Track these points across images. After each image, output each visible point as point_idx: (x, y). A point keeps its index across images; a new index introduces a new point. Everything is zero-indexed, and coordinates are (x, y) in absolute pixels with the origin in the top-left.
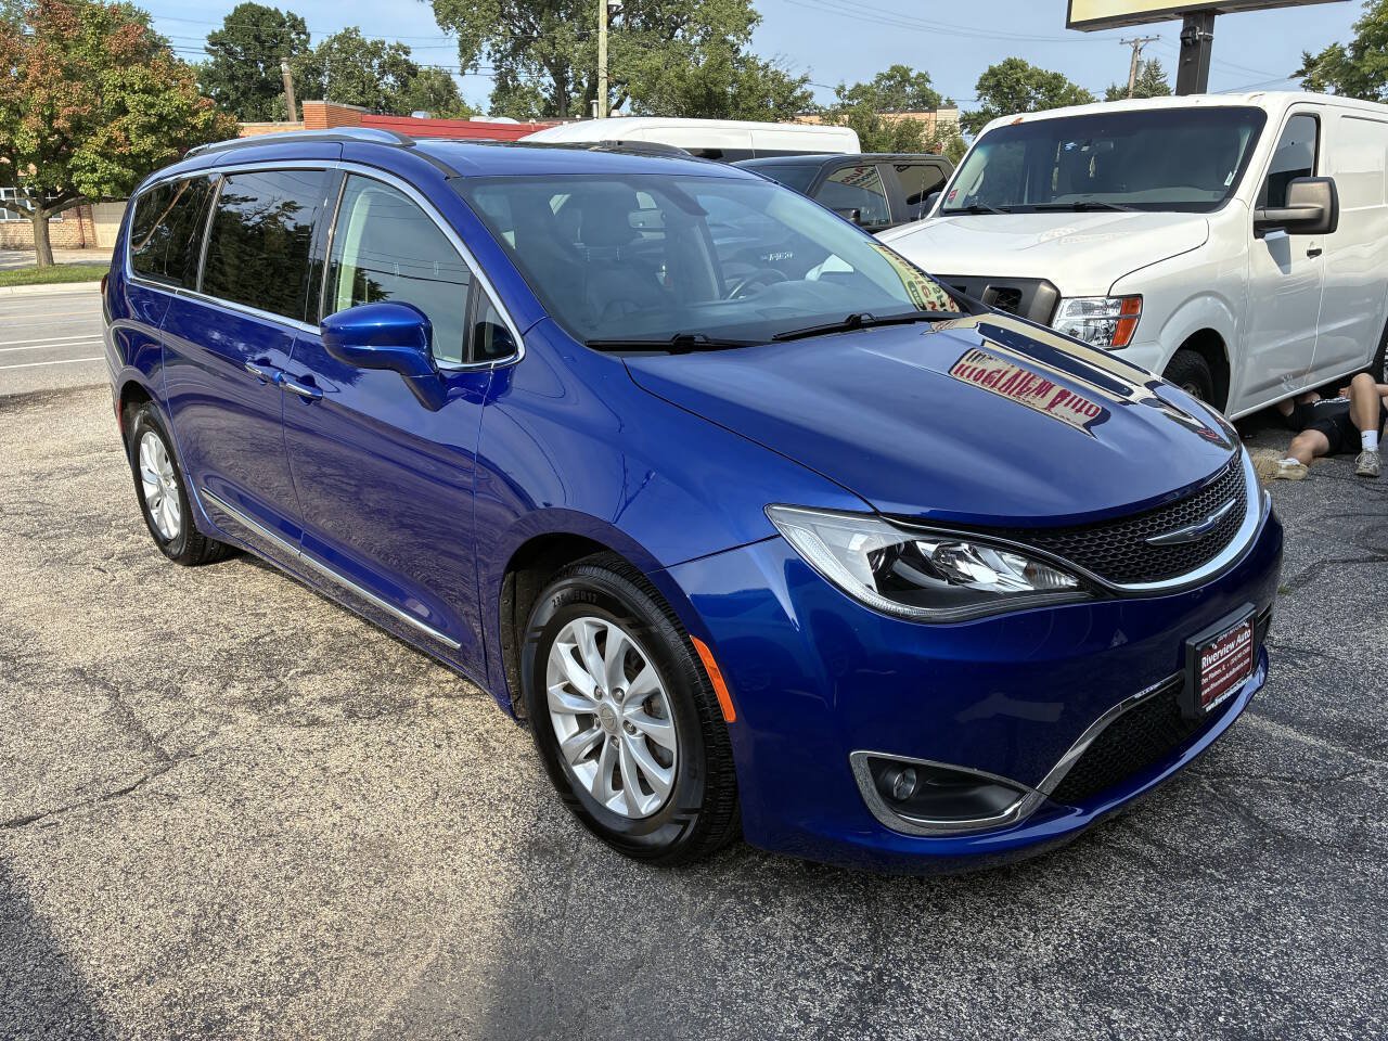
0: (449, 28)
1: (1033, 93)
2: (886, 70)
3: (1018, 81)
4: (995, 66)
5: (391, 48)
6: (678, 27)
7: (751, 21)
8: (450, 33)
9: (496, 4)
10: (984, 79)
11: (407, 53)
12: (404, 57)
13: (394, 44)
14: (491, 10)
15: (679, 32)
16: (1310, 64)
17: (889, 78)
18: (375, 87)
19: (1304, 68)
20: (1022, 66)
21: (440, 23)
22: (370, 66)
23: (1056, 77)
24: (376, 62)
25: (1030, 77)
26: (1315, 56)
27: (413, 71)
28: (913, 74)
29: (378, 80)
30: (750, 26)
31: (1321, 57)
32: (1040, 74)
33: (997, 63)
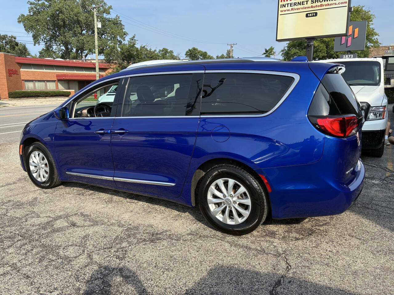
0: (29, 32)
1: (200, 56)
2: (161, 49)
3: (196, 53)
4: (190, 49)
5: (9, 37)
6: (103, 34)
7: (125, 34)
8: (30, 33)
9: (46, 25)
10: (187, 52)
11: (15, 39)
12: (14, 40)
13: (10, 36)
14: (44, 27)
15: (103, 36)
16: (267, 51)
17: (162, 51)
18: (5, 48)
19: (265, 52)
20: (197, 50)
21: (26, 30)
22: (2, 42)
23: (205, 52)
24: (4, 41)
25: (199, 52)
26: (268, 49)
27: (17, 44)
28: (169, 51)
29: (5, 46)
30: (125, 36)
31: (269, 50)
32: (201, 52)
33: (191, 48)
